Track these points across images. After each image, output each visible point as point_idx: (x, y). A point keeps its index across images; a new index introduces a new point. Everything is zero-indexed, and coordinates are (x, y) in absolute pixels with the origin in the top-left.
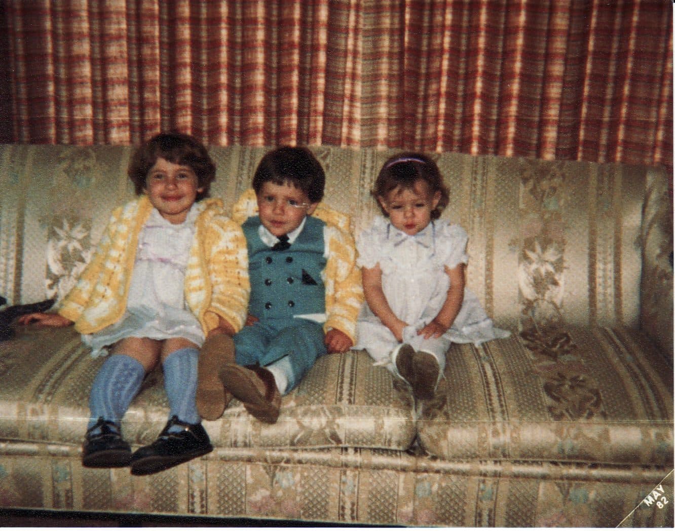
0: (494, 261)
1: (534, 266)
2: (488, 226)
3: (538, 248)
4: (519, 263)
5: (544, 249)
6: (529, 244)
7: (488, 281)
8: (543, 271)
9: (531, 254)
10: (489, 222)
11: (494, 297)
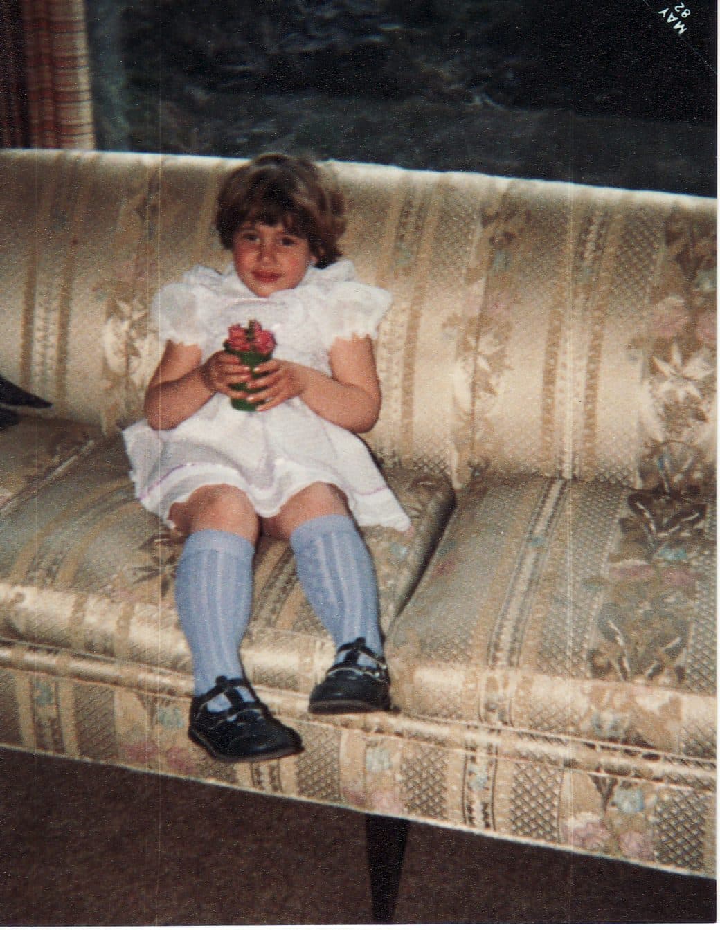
0: (601, 374)
1: (666, 386)
2: (597, 314)
3: (676, 357)
4: (643, 378)
5: (686, 358)
6: (662, 349)
7: (590, 406)
8: (681, 394)
9: (662, 365)
10: (599, 308)
11: (597, 431)
